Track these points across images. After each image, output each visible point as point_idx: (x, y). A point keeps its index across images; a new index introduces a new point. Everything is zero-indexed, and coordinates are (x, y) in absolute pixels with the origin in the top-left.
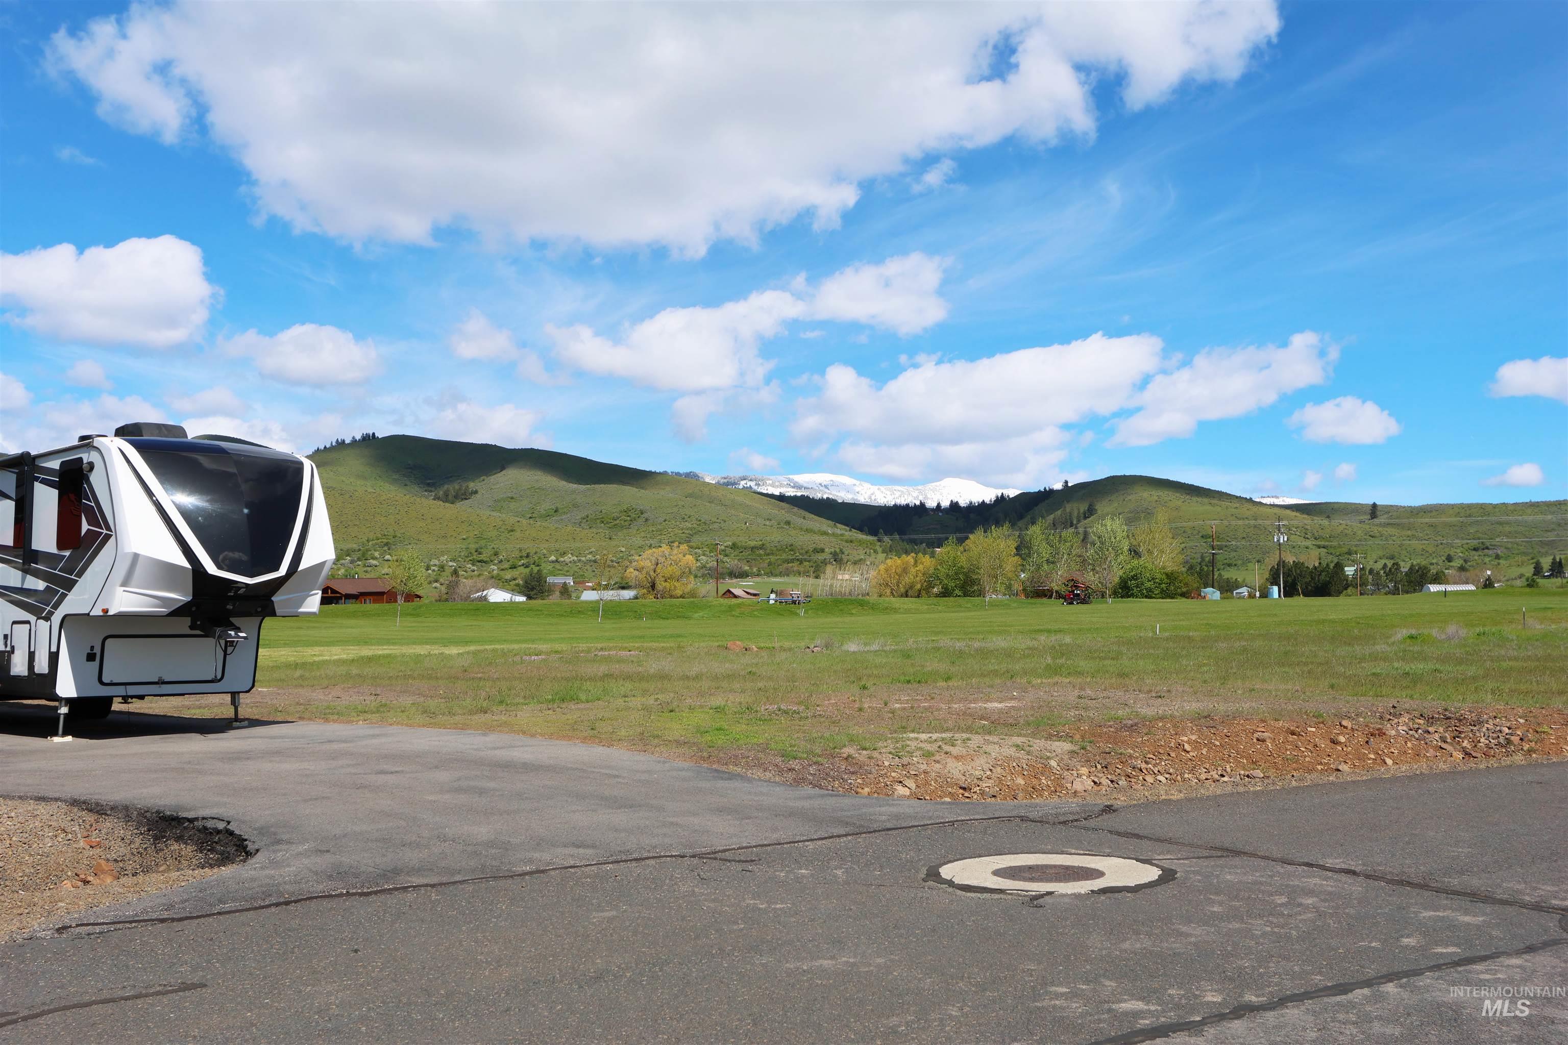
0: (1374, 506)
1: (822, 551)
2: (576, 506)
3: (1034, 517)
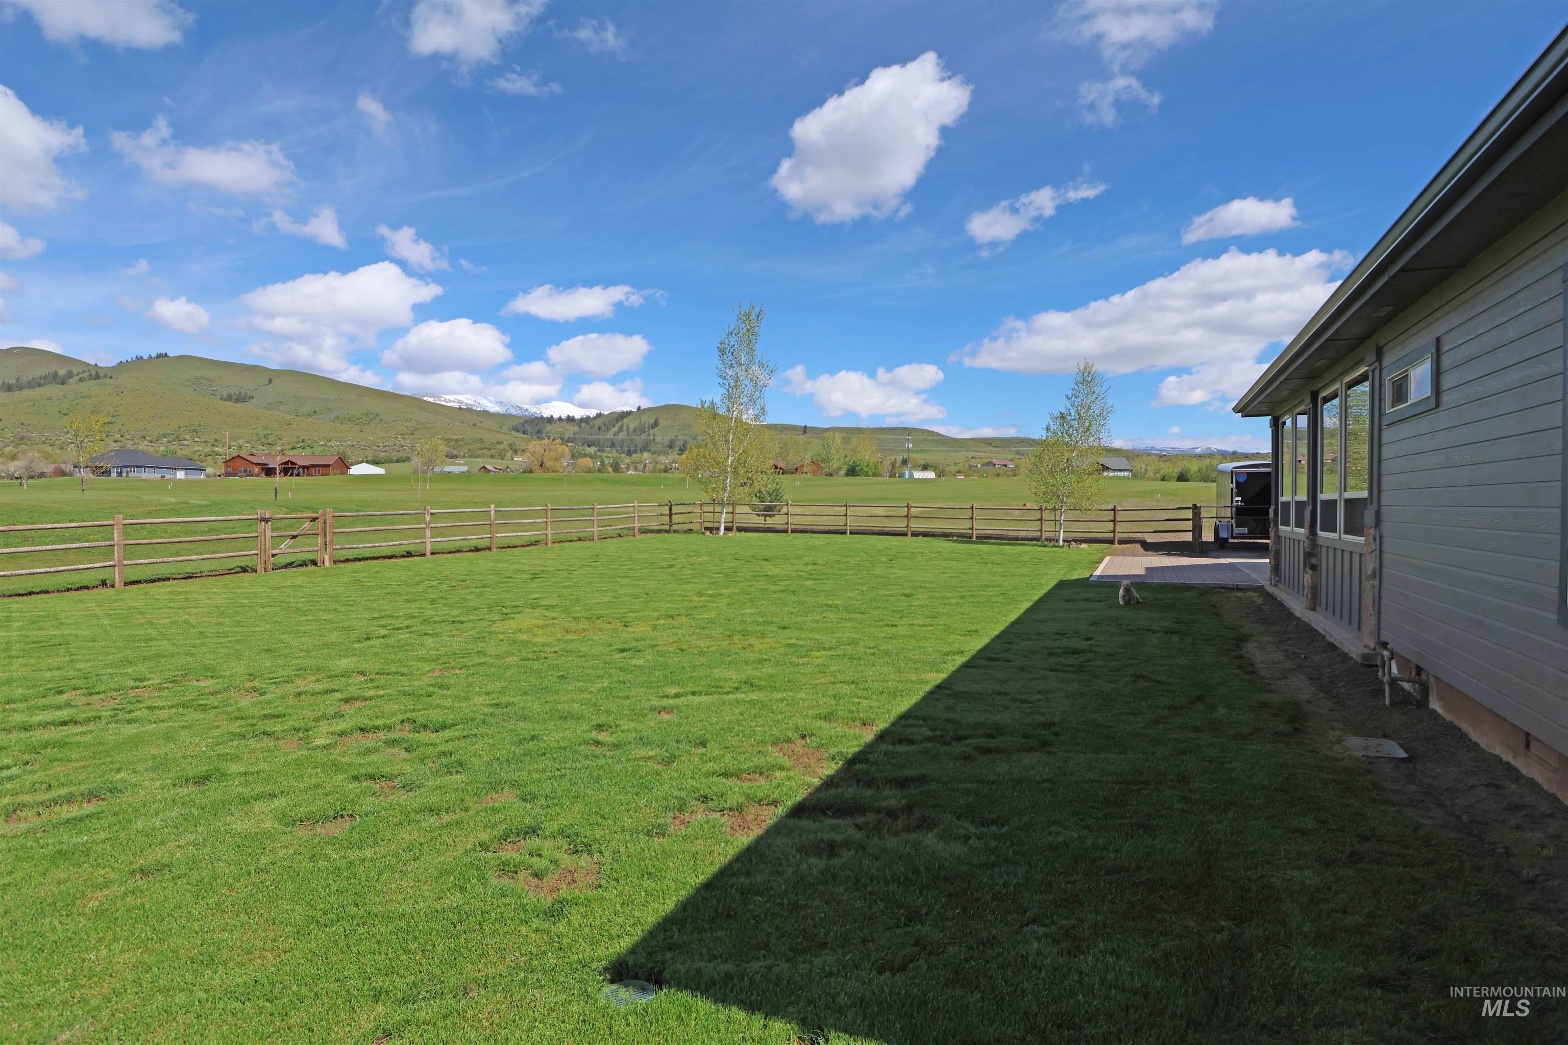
0: (806, 426)
3: (622, 427)
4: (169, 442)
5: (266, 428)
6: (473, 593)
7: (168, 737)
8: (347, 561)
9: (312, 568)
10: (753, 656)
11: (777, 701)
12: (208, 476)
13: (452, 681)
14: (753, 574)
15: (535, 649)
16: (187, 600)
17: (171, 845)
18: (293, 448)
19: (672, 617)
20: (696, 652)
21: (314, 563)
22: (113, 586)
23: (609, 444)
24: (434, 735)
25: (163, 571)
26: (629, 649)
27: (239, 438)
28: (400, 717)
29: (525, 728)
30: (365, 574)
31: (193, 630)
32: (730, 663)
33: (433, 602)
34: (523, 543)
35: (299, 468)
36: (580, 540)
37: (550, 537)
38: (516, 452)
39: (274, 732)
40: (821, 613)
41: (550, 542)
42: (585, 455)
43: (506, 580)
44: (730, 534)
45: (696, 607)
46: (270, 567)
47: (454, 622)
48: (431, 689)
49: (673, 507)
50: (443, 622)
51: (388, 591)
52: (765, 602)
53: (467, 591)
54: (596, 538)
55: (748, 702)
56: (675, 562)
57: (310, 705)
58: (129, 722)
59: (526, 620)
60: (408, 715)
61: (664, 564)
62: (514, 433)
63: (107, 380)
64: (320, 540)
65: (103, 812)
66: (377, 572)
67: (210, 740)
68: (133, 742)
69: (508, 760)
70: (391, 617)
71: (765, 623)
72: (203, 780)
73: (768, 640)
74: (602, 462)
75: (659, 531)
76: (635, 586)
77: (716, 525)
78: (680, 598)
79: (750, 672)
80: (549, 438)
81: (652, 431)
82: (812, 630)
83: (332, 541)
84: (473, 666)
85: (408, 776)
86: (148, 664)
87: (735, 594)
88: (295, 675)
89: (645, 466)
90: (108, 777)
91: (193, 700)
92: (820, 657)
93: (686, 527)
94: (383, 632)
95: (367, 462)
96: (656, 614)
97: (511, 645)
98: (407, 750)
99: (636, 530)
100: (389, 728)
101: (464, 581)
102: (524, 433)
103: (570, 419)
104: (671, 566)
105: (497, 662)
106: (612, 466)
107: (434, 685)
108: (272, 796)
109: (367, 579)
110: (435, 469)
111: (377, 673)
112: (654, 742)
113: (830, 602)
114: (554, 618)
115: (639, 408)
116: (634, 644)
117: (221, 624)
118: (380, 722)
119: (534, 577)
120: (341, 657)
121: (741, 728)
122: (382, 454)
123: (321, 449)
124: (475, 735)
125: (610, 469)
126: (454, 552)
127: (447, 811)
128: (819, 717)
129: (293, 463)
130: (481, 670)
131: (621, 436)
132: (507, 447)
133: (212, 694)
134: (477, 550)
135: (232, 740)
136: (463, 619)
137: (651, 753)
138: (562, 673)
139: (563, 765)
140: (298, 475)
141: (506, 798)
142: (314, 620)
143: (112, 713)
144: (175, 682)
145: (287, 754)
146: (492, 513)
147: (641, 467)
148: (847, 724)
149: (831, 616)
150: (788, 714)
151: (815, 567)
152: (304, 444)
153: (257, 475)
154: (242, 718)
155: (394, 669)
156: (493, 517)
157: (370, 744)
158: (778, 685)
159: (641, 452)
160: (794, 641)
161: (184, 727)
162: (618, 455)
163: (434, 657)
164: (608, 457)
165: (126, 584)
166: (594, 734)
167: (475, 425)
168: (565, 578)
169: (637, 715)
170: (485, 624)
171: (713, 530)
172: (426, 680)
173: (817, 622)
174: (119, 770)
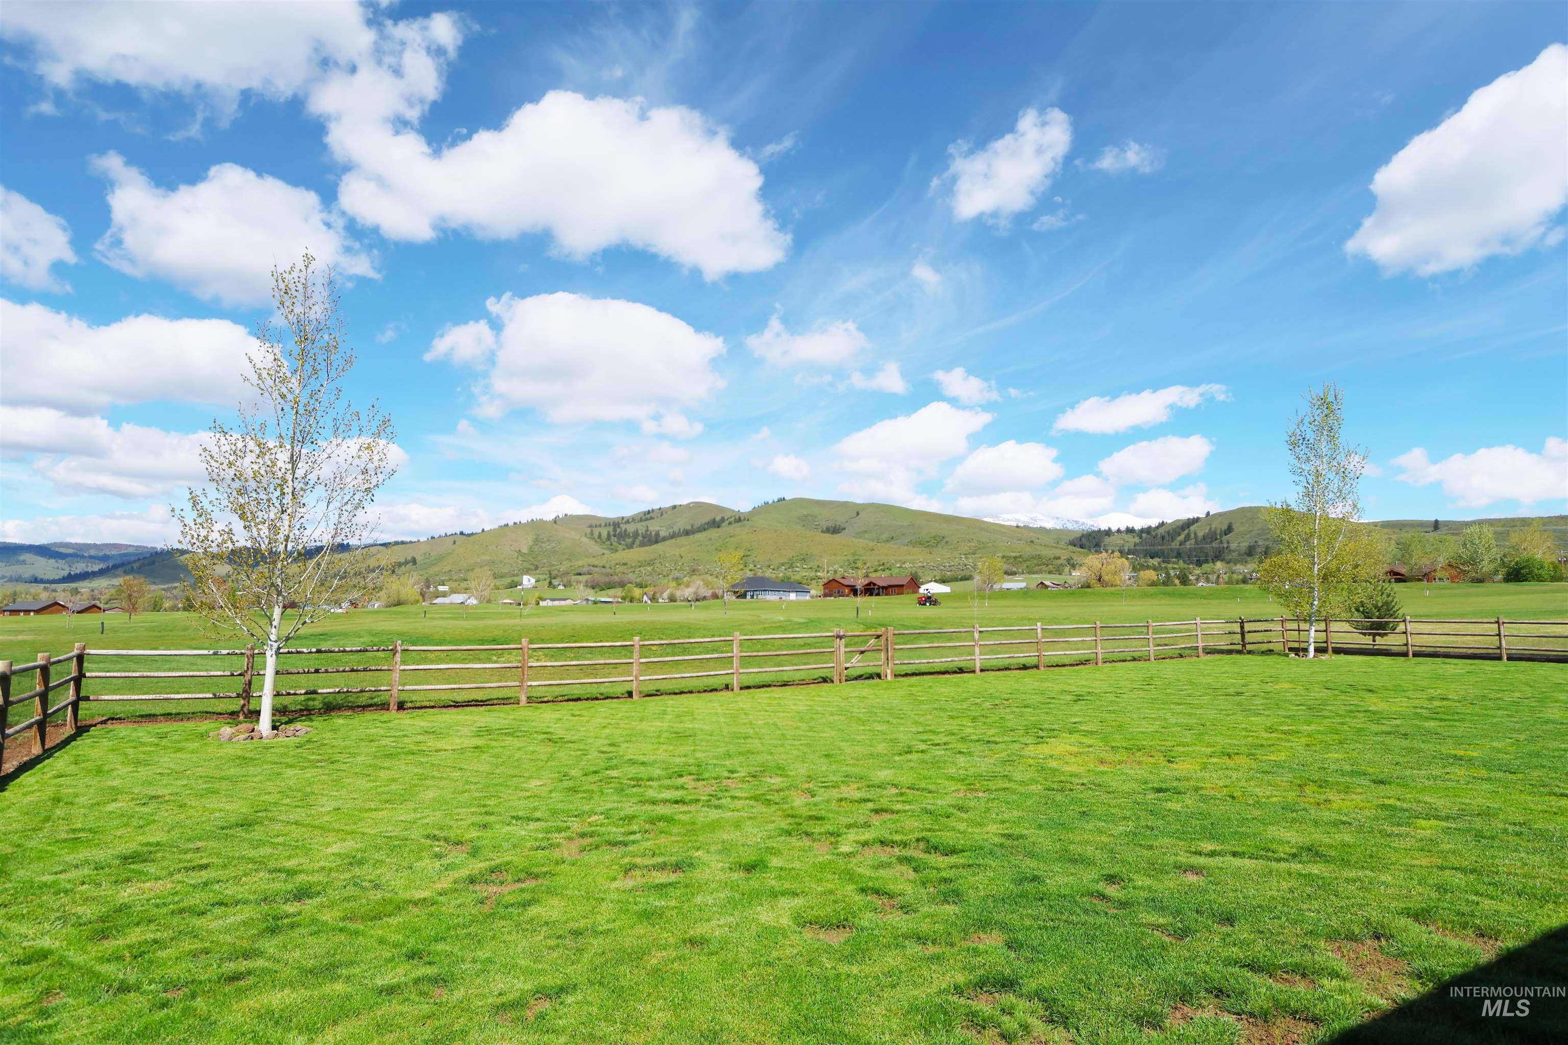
0: (1436, 521)
1: (1059, 558)
2: (903, 535)
3: (1188, 535)
4: (786, 569)
5: (854, 554)
6: (1013, 712)
7: (737, 825)
8: (906, 675)
9: (877, 681)
10: (1326, 815)
11: (1347, 880)
12: (812, 597)
13: (972, 804)
14: (1348, 708)
15: (1063, 778)
16: (779, 705)
17: (714, 923)
18: (876, 571)
19: (1229, 756)
20: (1251, 802)
21: (879, 676)
22: (732, 690)
23: (1175, 554)
24: (941, 859)
25: (767, 678)
26: (1167, 790)
27: (834, 564)
28: (917, 835)
29: (1029, 865)
30: (919, 689)
31: (778, 732)
32: (1294, 820)
33: (974, 719)
34: (1072, 662)
35: (879, 589)
36: (1134, 659)
37: (1100, 657)
38: (1073, 566)
39: (812, 833)
40: (1444, 767)
41: (1100, 662)
42: (1148, 567)
43: (1049, 701)
44: (1324, 657)
45: (1262, 746)
46: (844, 678)
47: (988, 742)
48: (951, 810)
49: (1246, 625)
50: (977, 741)
51: (935, 706)
52: (1360, 746)
53: (1008, 710)
54: (1152, 658)
55: (1305, 876)
56: (1244, 689)
57: (846, 812)
58: (717, 807)
59: (1060, 746)
60: (924, 834)
61: (1231, 690)
62: (1071, 548)
63: (746, 522)
64: (883, 655)
65: (679, 883)
66: (930, 687)
67: (765, 833)
68: (713, 826)
69: (1003, 899)
70: (934, 732)
71: (1353, 773)
72: (750, 868)
73: (1354, 796)
74: (1168, 574)
75: (1230, 652)
76: (1190, 715)
77: (1303, 645)
78: (1244, 733)
79: (1317, 836)
80: (1107, 551)
81: (1225, 538)
82: (1423, 790)
83: (893, 657)
84: (996, 790)
85: (907, 898)
86: (742, 759)
87: (1319, 732)
88: (842, 782)
89: (1218, 577)
90: (690, 853)
91: (763, 794)
92: (1427, 828)
93: (1265, 647)
94: (923, 747)
95: (936, 581)
96: (1209, 750)
97: (1038, 771)
98: (915, 870)
99: (1200, 650)
100: (905, 845)
101: (1007, 700)
102: (1081, 547)
103: (1130, 531)
104: (1239, 694)
105: (1022, 789)
106: (1179, 578)
107: (954, 807)
108: (795, 894)
109: (920, 694)
110: (995, 586)
111: (908, 788)
112: (1168, 907)
113: (1461, 753)
114: (1090, 746)
115: (1208, 514)
116: (1175, 784)
117: (798, 728)
118: (897, 838)
119: (1078, 698)
120: (882, 768)
121: (1285, 909)
122: (949, 573)
123: (897, 570)
124: (979, 865)
125: (1177, 581)
126: (1003, 670)
127: (934, 942)
128: (1407, 913)
129: (874, 584)
130: (1002, 795)
131: (1188, 545)
132: (1065, 562)
133: (777, 791)
134: (1025, 667)
135: (780, 835)
136: (997, 740)
137: (1161, 921)
138: (1084, 809)
139: (1059, 915)
140: (878, 594)
141: (993, 941)
142: (870, 730)
143: (707, 798)
144: (754, 776)
145: (815, 856)
146: (1039, 630)
147: (1213, 577)
148: (1452, 930)
149: (1460, 772)
150: (1359, 901)
151: (1445, 703)
152: (885, 567)
153: (847, 596)
154: (793, 816)
155: (923, 785)
156: (1040, 636)
157: (884, 858)
158: (1353, 859)
159: (1213, 562)
160: (1391, 802)
161: (750, 818)
162: (1186, 566)
163: (962, 777)
164: (1174, 568)
165: (741, 689)
166: (1101, 886)
167: (1032, 542)
168: (1111, 702)
169: (1156, 870)
170: (1017, 746)
171: (1300, 651)
172: (949, 800)
173: (1435, 778)
174: (698, 849)
